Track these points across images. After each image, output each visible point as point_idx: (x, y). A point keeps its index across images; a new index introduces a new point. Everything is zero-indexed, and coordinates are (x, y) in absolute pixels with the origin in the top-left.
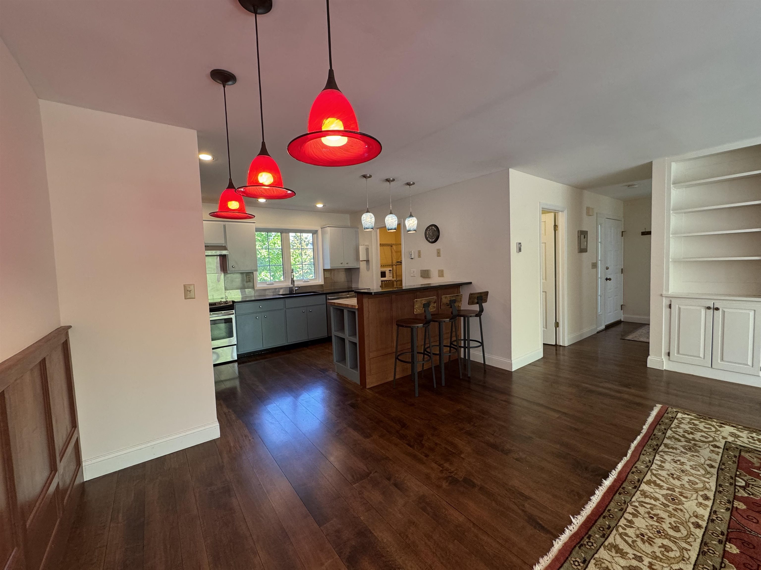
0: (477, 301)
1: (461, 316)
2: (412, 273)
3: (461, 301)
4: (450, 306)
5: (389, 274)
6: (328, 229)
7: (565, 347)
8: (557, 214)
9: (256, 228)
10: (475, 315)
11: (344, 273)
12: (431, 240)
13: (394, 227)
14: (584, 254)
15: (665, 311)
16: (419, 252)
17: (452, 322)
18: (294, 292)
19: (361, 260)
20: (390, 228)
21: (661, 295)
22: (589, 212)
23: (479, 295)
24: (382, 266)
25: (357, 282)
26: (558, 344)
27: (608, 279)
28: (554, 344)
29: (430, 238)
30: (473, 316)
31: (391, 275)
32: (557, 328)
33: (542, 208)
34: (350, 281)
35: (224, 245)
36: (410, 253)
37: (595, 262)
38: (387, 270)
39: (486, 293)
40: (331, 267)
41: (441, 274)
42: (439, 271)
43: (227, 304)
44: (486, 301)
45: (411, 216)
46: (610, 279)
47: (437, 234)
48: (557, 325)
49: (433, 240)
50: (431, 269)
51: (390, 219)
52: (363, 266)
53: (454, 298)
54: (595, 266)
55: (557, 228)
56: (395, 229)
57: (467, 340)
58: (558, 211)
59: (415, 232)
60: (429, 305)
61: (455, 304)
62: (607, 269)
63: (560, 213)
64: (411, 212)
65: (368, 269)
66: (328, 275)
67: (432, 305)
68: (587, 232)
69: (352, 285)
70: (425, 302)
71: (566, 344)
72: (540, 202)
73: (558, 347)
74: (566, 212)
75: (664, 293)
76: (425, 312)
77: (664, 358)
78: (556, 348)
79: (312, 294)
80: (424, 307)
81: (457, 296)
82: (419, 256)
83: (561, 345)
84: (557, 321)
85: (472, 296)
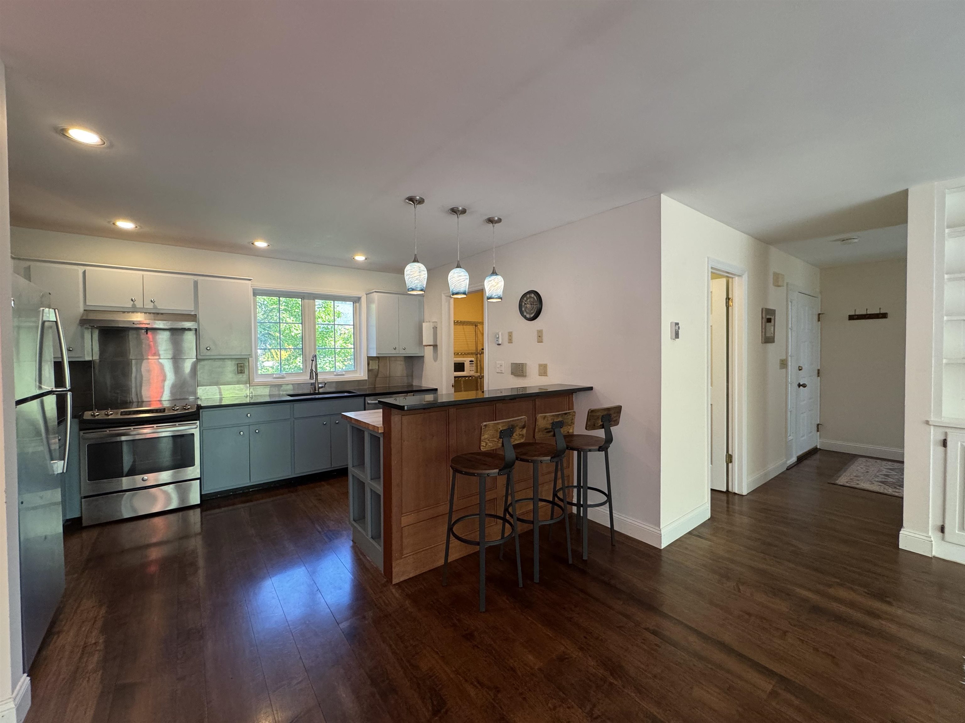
0: (601, 423)
1: (573, 449)
2: (498, 368)
3: (573, 423)
4: (552, 433)
5: (470, 367)
6: (376, 296)
7: (743, 496)
8: (730, 280)
9: (254, 290)
10: (597, 447)
11: (402, 363)
12: (528, 316)
13: (462, 290)
14: (770, 345)
15: (935, 451)
16: (510, 335)
17: (557, 463)
18: (317, 392)
19: (424, 344)
20: (455, 291)
21: (927, 423)
22: (778, 280)
23: (605, 413)
24: (456, 354)
25: (420, 377)
26: (730, 490)
27: (802, 385)
28: (724, 489)
29: (527, 313)
30: (595, 450)
31: (474, 368)
32: (730, 465)
33: (712, 268)
34: (411, 375)
35: (193, 313)
36: (496, 336)
37: (785, 358)
38: (466, 360)
39: (618, 409)
40: (379, 354)
41: (543, 370)
42: (540, 365)
43: (187, 411)
44: (616, 423)
45: (494, 273)
46: (804, 386)
47: (539, 306)
48: (729, 459)
49: (532, 316)
50: (528, 363)
51: (456, 275)
52: (428, 353)
53: (560, 419)
54: (784, 364)
55: (730, 303)
56: (464, 293)
57: (583, 487)
58: (732, 274)
59: (500, 300)
60: (512, 433)
61: (562, 429)
62: (800, 370)
63: (737, 278)
64: (494, 267)
65: (435, 359)
66: (374, 365)
67: (518, 431)
68: (774, 311)
69: (413, 381)
70: (504, 428)
71: (745, 493)
72: (708, 258)
73: (730, 495)
74: (745, 277)
75: (933, 419)
76: (503, 445)
77: (934, 535)
78: (728, 497)
79: (346, 394)
80: (500, 438)
81: (566, 414)
82: (510, 341)
83: (736, 492)
84: (730, 453)
85: (594, 414)
